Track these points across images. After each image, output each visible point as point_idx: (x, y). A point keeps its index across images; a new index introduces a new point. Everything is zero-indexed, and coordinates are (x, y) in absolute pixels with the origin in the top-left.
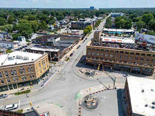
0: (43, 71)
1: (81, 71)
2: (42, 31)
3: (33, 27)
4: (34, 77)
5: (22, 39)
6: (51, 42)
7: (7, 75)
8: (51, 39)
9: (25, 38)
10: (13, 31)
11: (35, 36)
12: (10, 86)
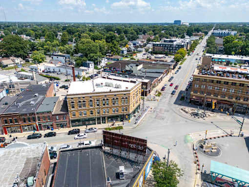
0: (136, 106)
1: (184, 111)
2: (112, 56)
3: (100, 49)
4: (126, 110)
5: (90, 65)
6: (130, 71)
7: (98, 105)
8: (131, 67)
9: (93, 64)
10: (75, 55)
11: (104, 62)
12: (99, 119)
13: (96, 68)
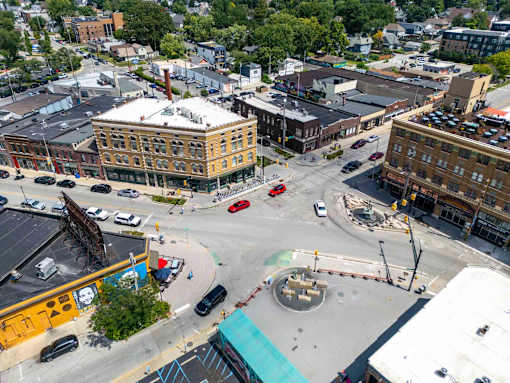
0: (234, 166)
3: (298, 38)
4: (201, 171)
5: (252, 72)
6: (320, 92)
8: (324, 83)
11: (291, 67)
13: (264, 79)
